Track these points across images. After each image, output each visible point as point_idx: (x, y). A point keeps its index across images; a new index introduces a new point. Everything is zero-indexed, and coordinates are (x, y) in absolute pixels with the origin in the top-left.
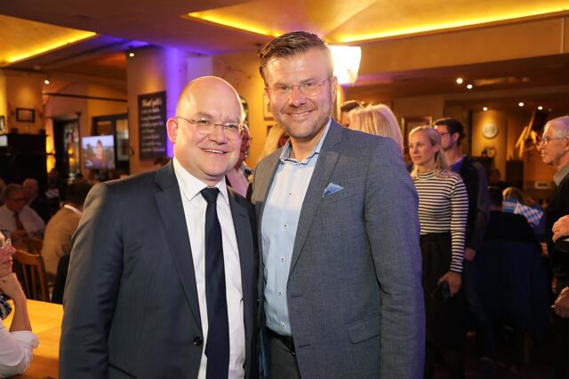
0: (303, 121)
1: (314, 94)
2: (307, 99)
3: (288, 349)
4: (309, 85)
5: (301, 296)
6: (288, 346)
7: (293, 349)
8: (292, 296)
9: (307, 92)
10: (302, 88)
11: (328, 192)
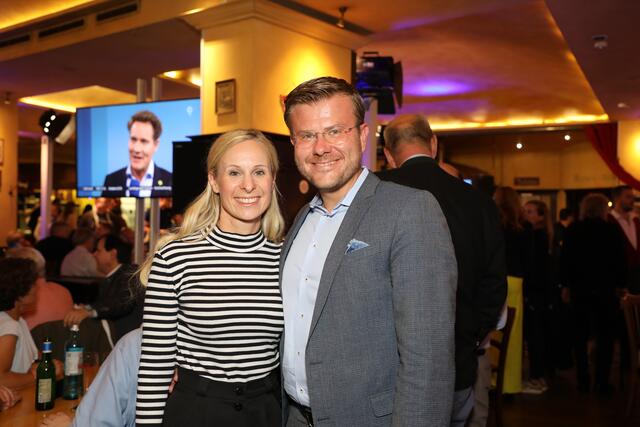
0: (328, 171)
1: (340, 142)
2: (331, 147)
3: (305, 420)
4: (336, 132)
5: (321, 363)
6: (305, 417)
7: (310, 420)
8: (311, 364)
9: (332, 140)
10: (327, 136)
11: (351, 249)
